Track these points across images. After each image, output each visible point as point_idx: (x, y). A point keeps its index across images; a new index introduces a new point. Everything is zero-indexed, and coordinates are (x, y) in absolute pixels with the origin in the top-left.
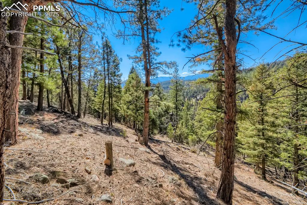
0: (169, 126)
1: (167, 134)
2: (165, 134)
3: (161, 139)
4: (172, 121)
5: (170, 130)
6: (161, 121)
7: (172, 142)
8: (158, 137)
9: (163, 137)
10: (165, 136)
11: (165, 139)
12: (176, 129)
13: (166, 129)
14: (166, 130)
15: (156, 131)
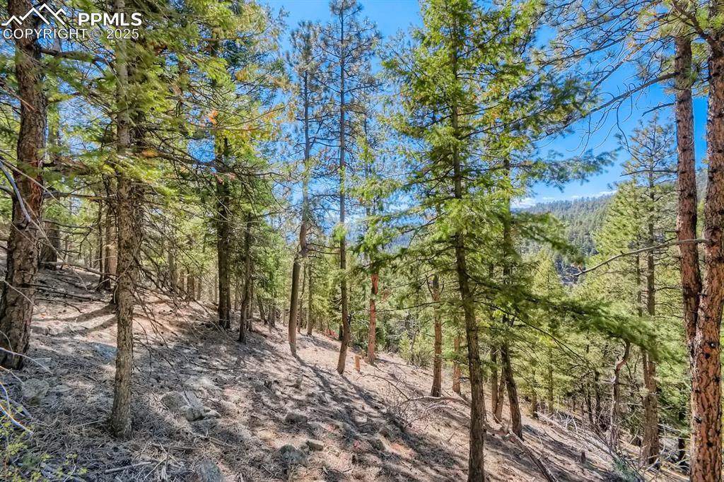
0: (403, 338)
1: (400, 352)
2: (396, 352)
3: (388, 359)
4: (408, 328)
5: (405, 344)
6: (388, 327)
7: (408, 364)
8: (383, 355)
9: (392, 356)
10: (396, 355)
11: (396, 359)
12: (413, 344)
13: (397, 341)
14: (398, 344)
15: (380, 347)
